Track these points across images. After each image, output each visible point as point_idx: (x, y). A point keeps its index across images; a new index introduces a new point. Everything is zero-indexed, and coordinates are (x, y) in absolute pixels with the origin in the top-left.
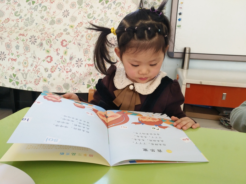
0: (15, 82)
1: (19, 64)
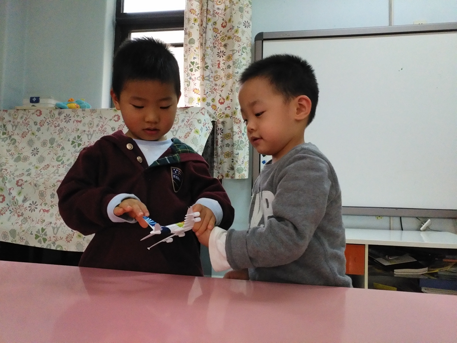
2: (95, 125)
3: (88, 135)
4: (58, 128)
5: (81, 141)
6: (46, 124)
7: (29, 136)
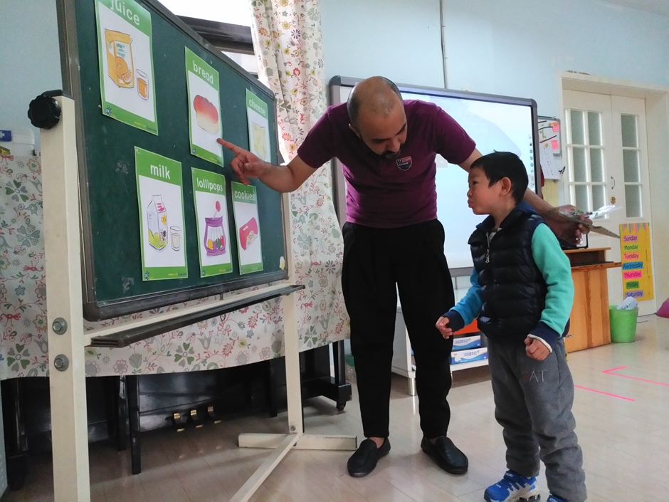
0: (19, 362)
1: (27, 323)
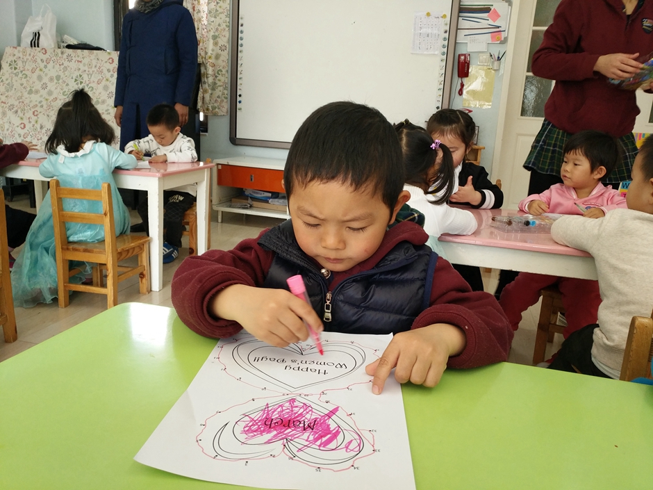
2: (93, 66)
3: (88, 75)
4: (62, 67)
5: (82, 79)
6: (51, 62)
7: (37, 72)
